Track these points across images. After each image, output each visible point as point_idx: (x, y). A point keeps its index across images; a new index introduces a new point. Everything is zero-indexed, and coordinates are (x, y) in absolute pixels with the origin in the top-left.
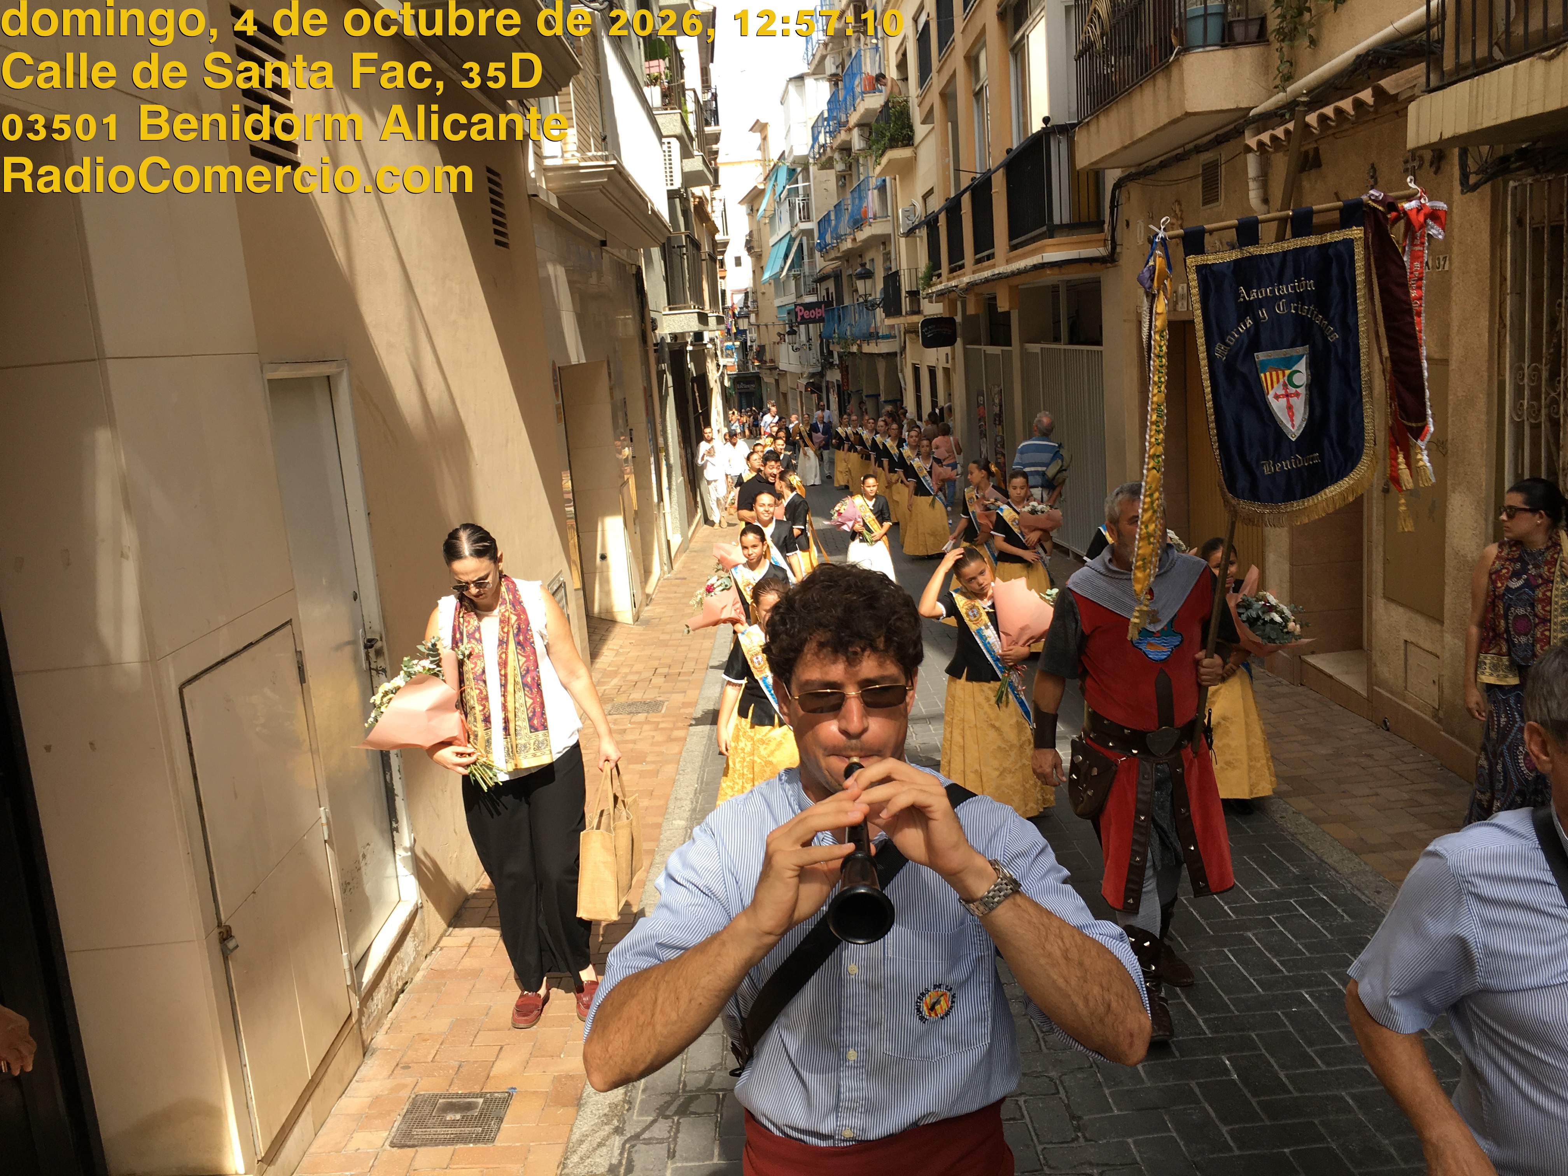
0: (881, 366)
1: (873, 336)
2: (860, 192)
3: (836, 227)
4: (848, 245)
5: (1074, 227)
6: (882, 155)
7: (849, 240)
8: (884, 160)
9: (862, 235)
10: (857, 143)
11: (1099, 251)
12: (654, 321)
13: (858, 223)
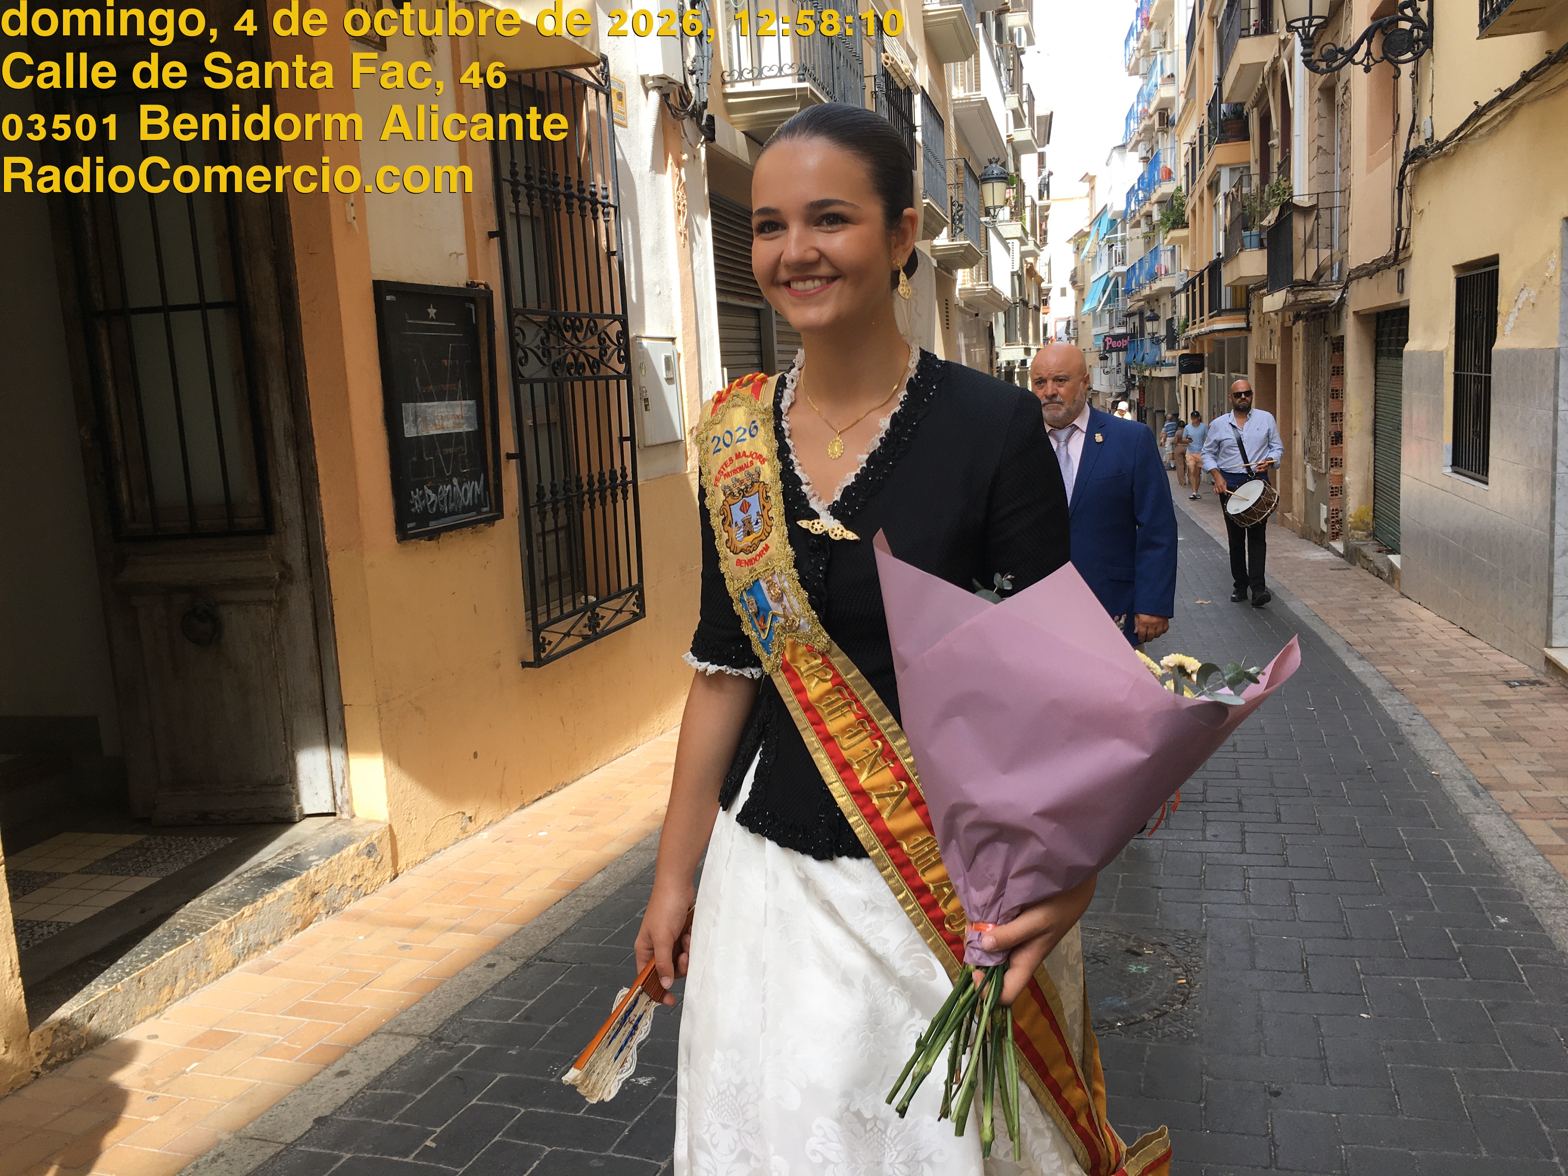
0: (1167, 386)
1: (1160, 364)
2: (1155, 253)
3: (1139, 276)
4: (1146, 292)
5: (1232, 311)
6: (1168, 232)
7: (1148, 288)
8: (1169, 236)
9: (1157, 286)
10: (1156, 217)
11: (1243, 324)
12: (997, 354)
13: (1153, 277)
